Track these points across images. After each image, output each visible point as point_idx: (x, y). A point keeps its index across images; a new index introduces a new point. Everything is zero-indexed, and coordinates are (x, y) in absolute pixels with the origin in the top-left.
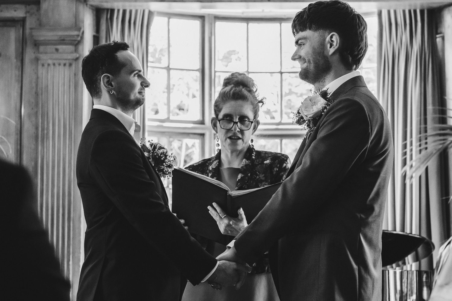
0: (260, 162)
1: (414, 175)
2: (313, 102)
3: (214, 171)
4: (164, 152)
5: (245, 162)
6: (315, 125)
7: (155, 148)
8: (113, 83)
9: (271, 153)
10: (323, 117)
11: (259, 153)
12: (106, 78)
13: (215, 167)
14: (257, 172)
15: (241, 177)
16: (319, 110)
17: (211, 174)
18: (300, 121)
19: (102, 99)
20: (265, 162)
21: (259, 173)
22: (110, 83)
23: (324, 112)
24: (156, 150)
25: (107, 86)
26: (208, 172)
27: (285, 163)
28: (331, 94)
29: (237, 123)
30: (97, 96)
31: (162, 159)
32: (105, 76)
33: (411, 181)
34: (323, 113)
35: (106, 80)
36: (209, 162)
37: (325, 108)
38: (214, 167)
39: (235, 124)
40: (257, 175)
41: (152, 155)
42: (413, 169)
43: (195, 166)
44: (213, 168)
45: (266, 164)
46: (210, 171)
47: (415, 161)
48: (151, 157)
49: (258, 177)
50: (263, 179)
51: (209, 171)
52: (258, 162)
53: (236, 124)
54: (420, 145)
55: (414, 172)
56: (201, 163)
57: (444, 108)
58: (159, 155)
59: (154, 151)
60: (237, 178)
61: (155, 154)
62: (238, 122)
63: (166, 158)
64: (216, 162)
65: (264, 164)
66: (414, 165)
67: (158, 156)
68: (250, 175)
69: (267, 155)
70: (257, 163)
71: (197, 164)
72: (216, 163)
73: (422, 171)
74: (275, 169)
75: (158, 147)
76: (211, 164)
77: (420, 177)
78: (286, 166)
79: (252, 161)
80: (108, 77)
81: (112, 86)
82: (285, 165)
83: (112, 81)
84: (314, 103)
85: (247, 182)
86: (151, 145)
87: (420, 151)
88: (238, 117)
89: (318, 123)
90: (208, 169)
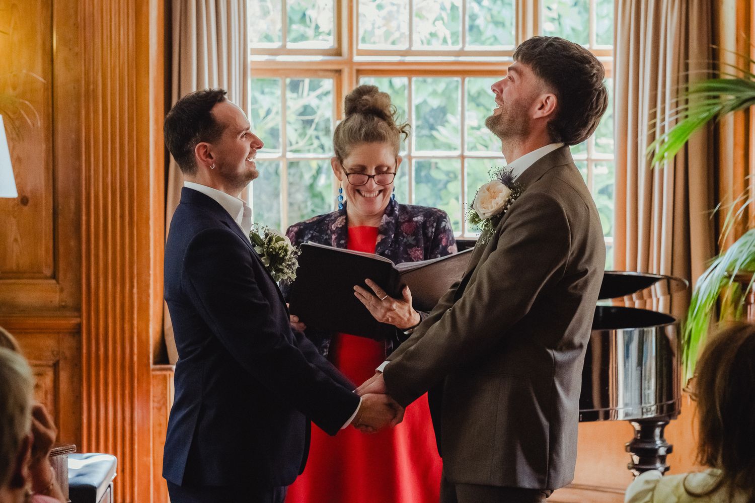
0: (406, 219)
1: (666, 154)
2: (492, 191)
3: (340, 232)
4: (283, 246)
5: (386, 219)
6: (495, 225)
7: (270, 240)
8: (213, 154)
9: (422, 207)
10: (505, 216)
11: (403, 208)
12: (201, 148)
13: (341, 226)
14: (404, 233)
15: (382, 240)
16: (500, 206)
17: (335, 235)
18: (475, 219)
19: (198, 175)
20: (415, 219)
21: (406, 233)
22: (208, 153)
23: (507, 209)
24: (272, 243)
25: (205, 160)
26: (330, 233)
27: (445, 221)
28: (516, 178)
29: (373, 177)
30: (190, 171)
31: (281, 256)
32: (200, 146)
33: (662, 163)
34: (505, 211)
35: (202, 151)
36: (328, 219)
37: (509, 201)
38: (339, 226)
39: (370, 179)
40: (404, 237)
41: (267, 252)
42: (666, 146)
43: (307, 224)
44: (337, 228)
45: (417, 222)
46: (333, 232)
47: (669, 135)
48: (265, 253)
49: (405, 240)
50: (414, 243)
51: (330, 230)
52: (404, 219)
53: (373, 179)
54: (677, 104)
55: (666, 151)
56: (317, 220)
57: (716, 62)
58: (277, 250)
59: (268, 245)
60: (375, 240)
61: (271, 250)
62: (374, 175)
63: (286, 255)
64: (342, 219)
65: (413, 221)
66: (666, 140)
67: (275, 251)
68: (394, 237)
69: (415, 210)
70: (402, 221)
71: (310, 222)
72: (342, 221)
73: (679, 148)
74: (430, 229)
75: (274, 239)
76: (334, 221)
77: (675, 157)
78: (445, 226)
79: (396, 218)
80: (205, 147)
81: (212, 158)
82: (443, 224)
83: (211, 151)
84: (493, 194)
85: (391, 246)
86: (267, 235)
87: (677, 121)
88: (374, 168)
89: (500, 223)
90: (328, 229)
